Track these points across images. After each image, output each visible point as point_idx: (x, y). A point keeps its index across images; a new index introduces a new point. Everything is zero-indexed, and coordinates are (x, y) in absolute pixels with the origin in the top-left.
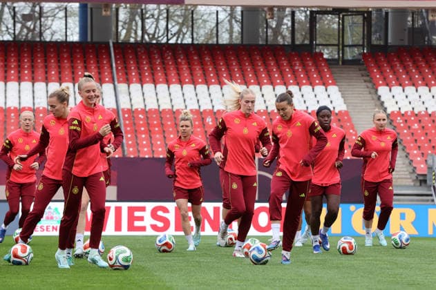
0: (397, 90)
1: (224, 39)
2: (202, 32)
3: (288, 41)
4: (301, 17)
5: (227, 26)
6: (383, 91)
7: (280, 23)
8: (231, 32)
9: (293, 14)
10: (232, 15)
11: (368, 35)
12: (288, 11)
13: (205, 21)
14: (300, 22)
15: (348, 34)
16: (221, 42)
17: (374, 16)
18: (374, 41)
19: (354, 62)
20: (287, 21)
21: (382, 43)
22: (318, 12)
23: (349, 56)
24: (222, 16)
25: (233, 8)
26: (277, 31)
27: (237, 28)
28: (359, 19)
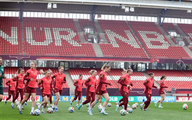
0: (74, 76)
1: (43, 66)
2: (39, 65)
3: (55, 67)
4: (57, 62)
5: (44, 64)
6: (72, 76)
7: (53, 64)
8: (45, 65)
9: (56, 62)
10: (45, 62)
11: (69, 66)
12: (55, 61)
13: (40, 63)
14: (57, 63)
15: (66, 66)
16: (43, 67)
17: (70, 62)
18: (70, 67)
19: (67, 71)
20: (55, 63)
21: (72, 67)
22: (61, 62)
23: (66, 70)
24: (43, 62)
25: (45, 61)
26: (53, 65)
27: (46, 64)
28: (68, 63)
